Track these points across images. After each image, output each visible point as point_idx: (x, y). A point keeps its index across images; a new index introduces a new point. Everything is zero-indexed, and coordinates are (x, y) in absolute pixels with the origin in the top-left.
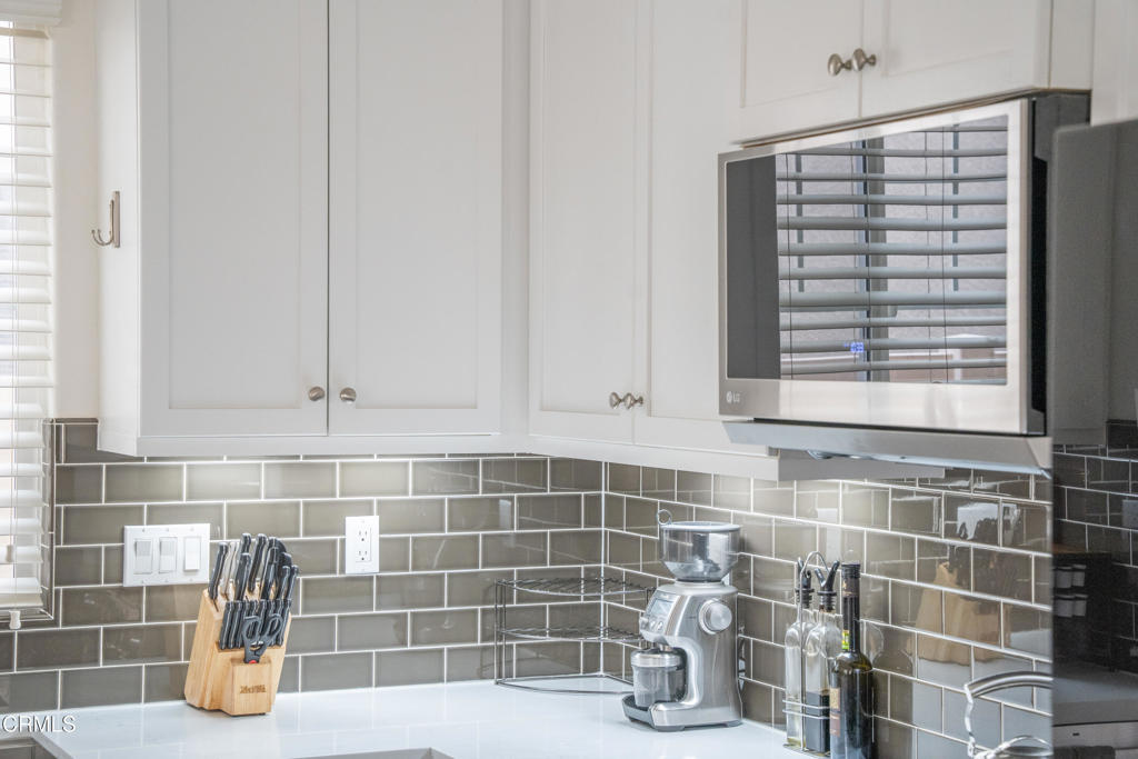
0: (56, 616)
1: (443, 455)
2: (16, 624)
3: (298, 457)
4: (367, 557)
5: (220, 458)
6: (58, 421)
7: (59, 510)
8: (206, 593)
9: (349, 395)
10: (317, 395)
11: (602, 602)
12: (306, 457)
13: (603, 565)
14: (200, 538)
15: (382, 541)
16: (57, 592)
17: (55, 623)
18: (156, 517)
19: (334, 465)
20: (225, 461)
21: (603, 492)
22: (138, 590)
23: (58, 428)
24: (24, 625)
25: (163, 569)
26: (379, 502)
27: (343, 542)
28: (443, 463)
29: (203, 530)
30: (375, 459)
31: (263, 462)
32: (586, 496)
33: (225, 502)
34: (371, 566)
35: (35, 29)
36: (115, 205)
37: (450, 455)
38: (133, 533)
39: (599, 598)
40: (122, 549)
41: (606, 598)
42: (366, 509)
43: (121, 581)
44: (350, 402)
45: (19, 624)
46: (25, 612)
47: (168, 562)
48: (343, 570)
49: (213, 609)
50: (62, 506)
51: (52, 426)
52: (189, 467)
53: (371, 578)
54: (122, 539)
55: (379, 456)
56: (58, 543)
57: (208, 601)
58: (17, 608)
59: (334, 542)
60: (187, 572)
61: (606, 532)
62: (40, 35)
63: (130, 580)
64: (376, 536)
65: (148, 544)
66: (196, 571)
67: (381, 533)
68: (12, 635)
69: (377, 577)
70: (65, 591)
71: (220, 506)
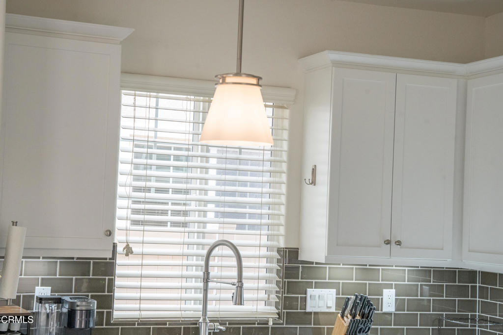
0: (283, 321)
1: (418, 267)
2: (271, 323)
3: (366, 265)
4: (390, 305)
5: (339, 264)
6: (286, 248)
7: (285, 282)
8: (339, 315)
9: (399, 243)
10: (388, 242)
11: (477, 328)
12: (370, 265)
13: (477, 314)
14: (332, 294)
15: (396, 300)
16: (284, 312)
17: (283, 324)
18: (318, 286)
19: (379, 269)
20: (341, 266)
21: (478, 285)
22: (310, 313)
23: (286, 251)
24: (273, 324)
25: (320, 306)
26: (395, 284)
27: (382, 299)
28: (418, 270)
29: (333, 291)
30: (394, 268)
31: (354, 267)
32: (471, 286)
33: (341, 281)
34: (392, 309)
35: (281, 105)
36: (314, 171)
37: (421, 267)
38: (310, 291)
39: (475, 326)
40: (306, 297)
41: (479, 327)
42: (390, 287)
43: (305, 309)
44: (399, 246)
45: (272, 324)
46: (274, 320)
47: (321, 303)
48: (382, 310)
49: (343, 322)
50: (286, 280)
51: (284, 250)
52: (329, 268)
53: (391, 314)
54: (306, 294)
55: (396, 266)
56: (285, 294)
57: (341, 318)
58: (271, 318)
59: (379, 299)
60: (328, 307)
61: (479, 301)
62: (282, 107)
63: (308, 310)
64: (394, 298)
65: (315, 296)
66: (331, 307)
67: (396, 296)
68: (269, 327)
69: (394, 313)
70: (286, 312)
71: (339, 283)
